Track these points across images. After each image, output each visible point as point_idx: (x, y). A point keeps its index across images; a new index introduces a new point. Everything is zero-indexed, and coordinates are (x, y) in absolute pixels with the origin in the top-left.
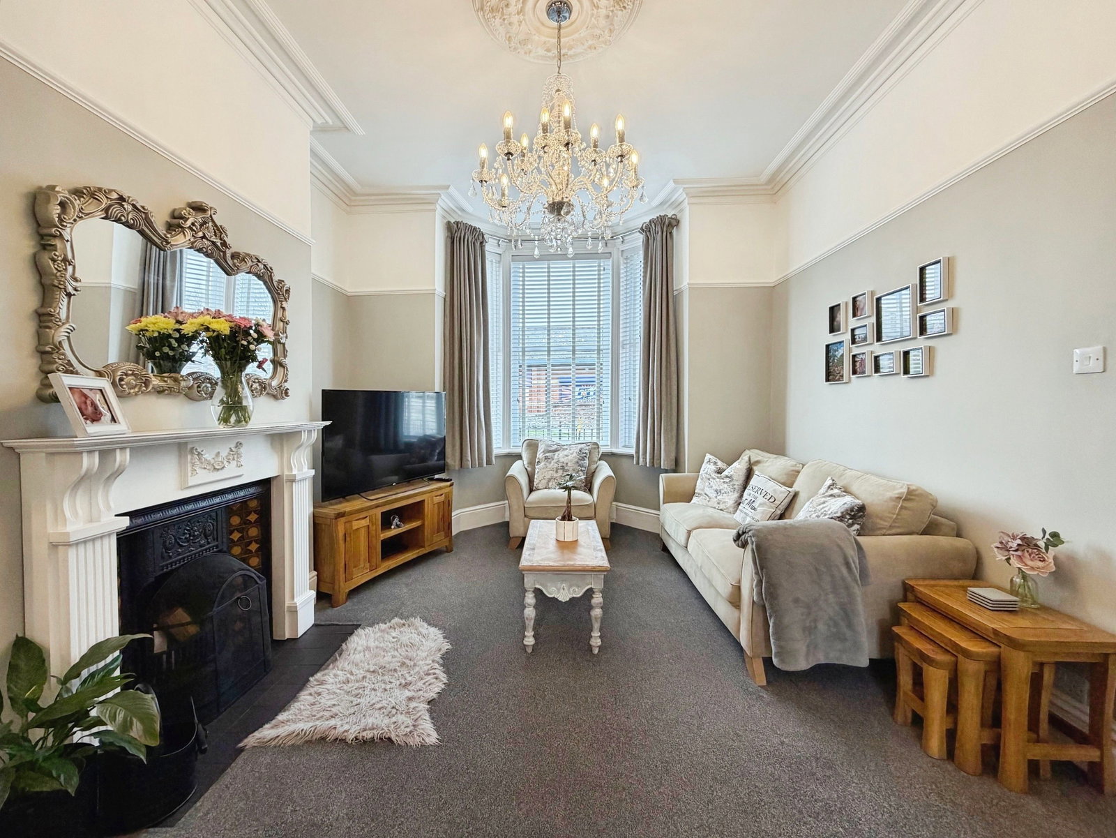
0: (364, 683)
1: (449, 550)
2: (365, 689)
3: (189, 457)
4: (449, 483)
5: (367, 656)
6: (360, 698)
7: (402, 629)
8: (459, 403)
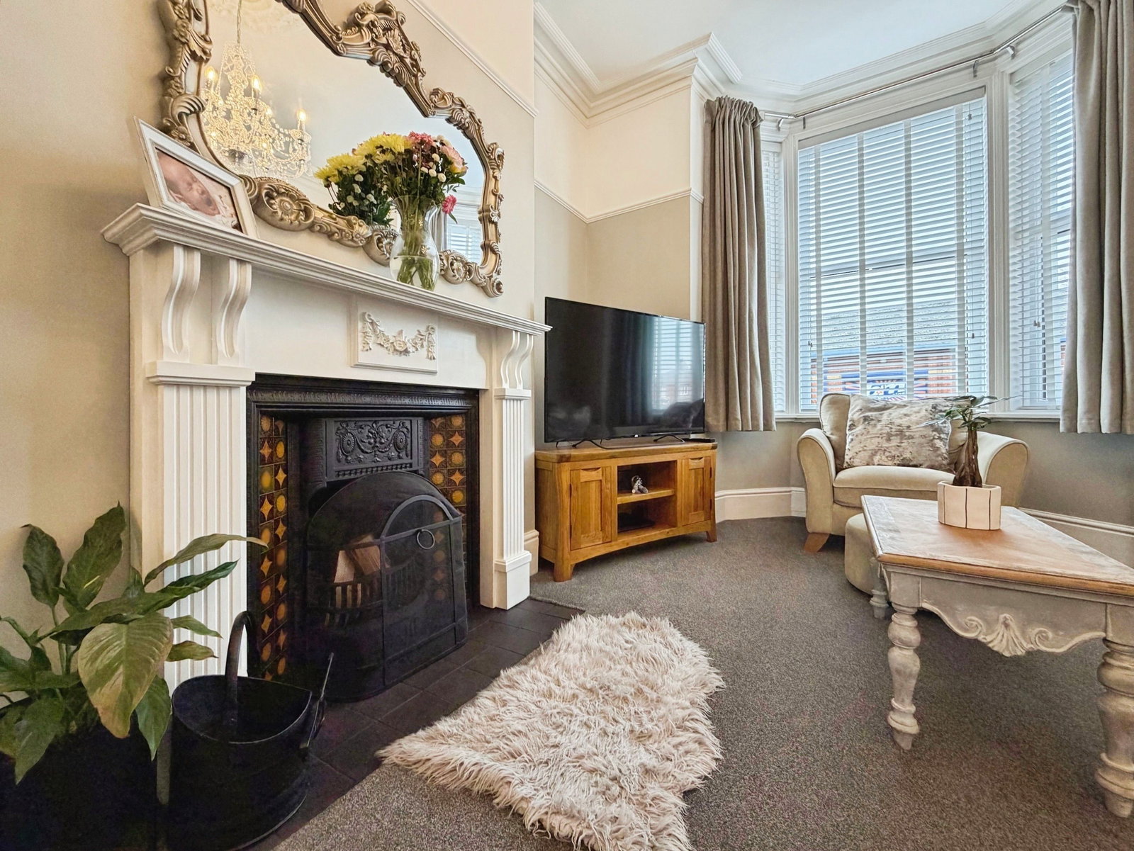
0: (573, 707)
1: (710, 538)
2: (574, 719)
3: (360, 325)
4: (710, 444)
5: (584, 660)
6: (562, 733)
7: (640, 631)
8: (724, 341)
